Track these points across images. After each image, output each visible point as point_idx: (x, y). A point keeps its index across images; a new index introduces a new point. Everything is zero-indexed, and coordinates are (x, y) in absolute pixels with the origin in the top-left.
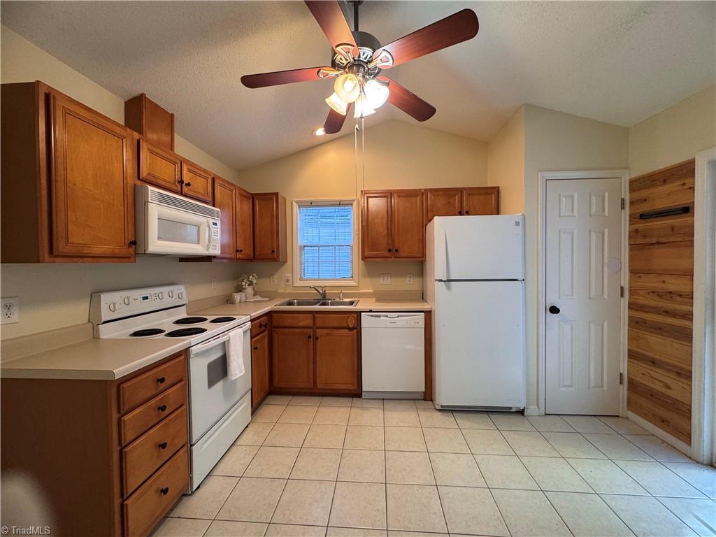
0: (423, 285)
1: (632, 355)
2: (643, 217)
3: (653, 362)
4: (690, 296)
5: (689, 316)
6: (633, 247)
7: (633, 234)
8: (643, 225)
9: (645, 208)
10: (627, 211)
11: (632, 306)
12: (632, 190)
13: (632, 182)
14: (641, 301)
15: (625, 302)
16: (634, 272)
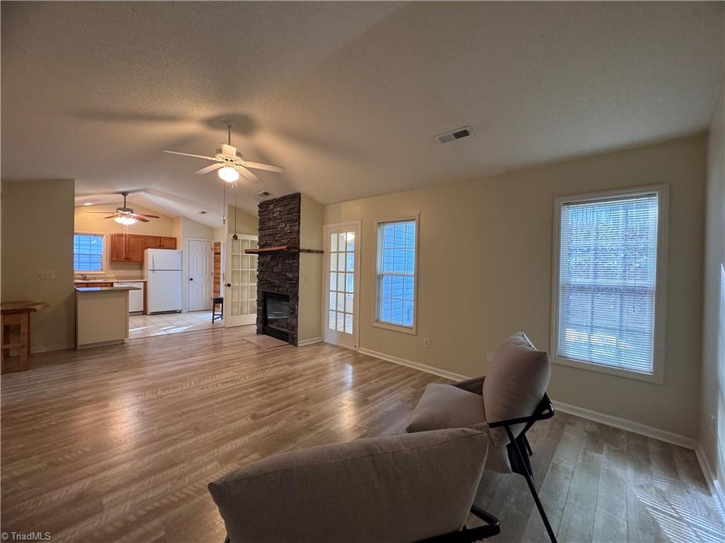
0: (143, 273)
4: (220, 274)
6: (214, 262)
8: (216, 256)
9: (216, 251)
10: (213, 252)
13: (214, 244)
14: (215, 277)
16: (214, 268)
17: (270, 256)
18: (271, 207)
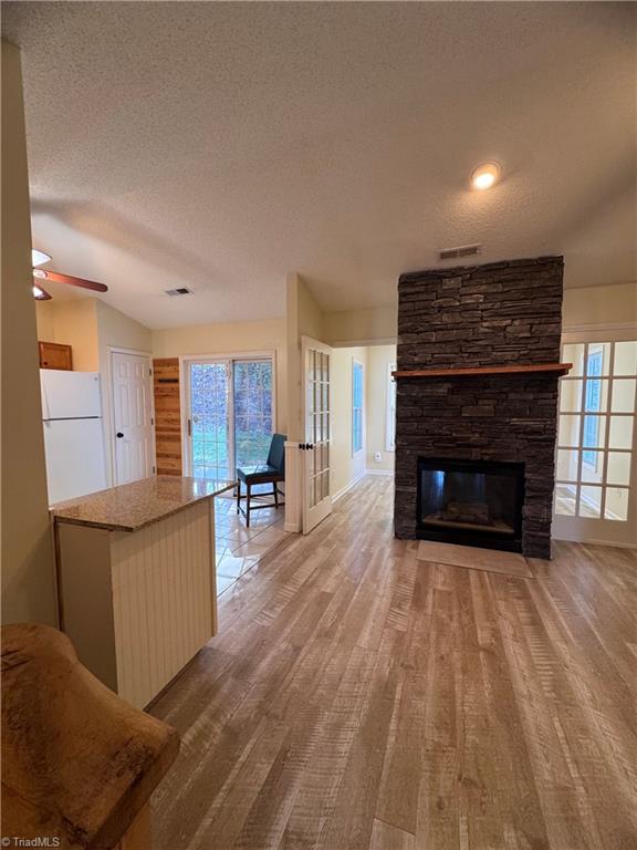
1: (158, 455)
2: (160, 381)
3: (167, 456)
4: (179, 421)
5: (179, 430)
6: (156, 397)
7: (156, 389)
8: (160, 385)
9: (161, 377)
10: (152, 377)
11: (157, 429)
12: (154, 365)
13: (154, 361)
14: (160, 425)
15: (153, 427)
16: (157, 410)
17: (449, 385)
18: (451, 283)
